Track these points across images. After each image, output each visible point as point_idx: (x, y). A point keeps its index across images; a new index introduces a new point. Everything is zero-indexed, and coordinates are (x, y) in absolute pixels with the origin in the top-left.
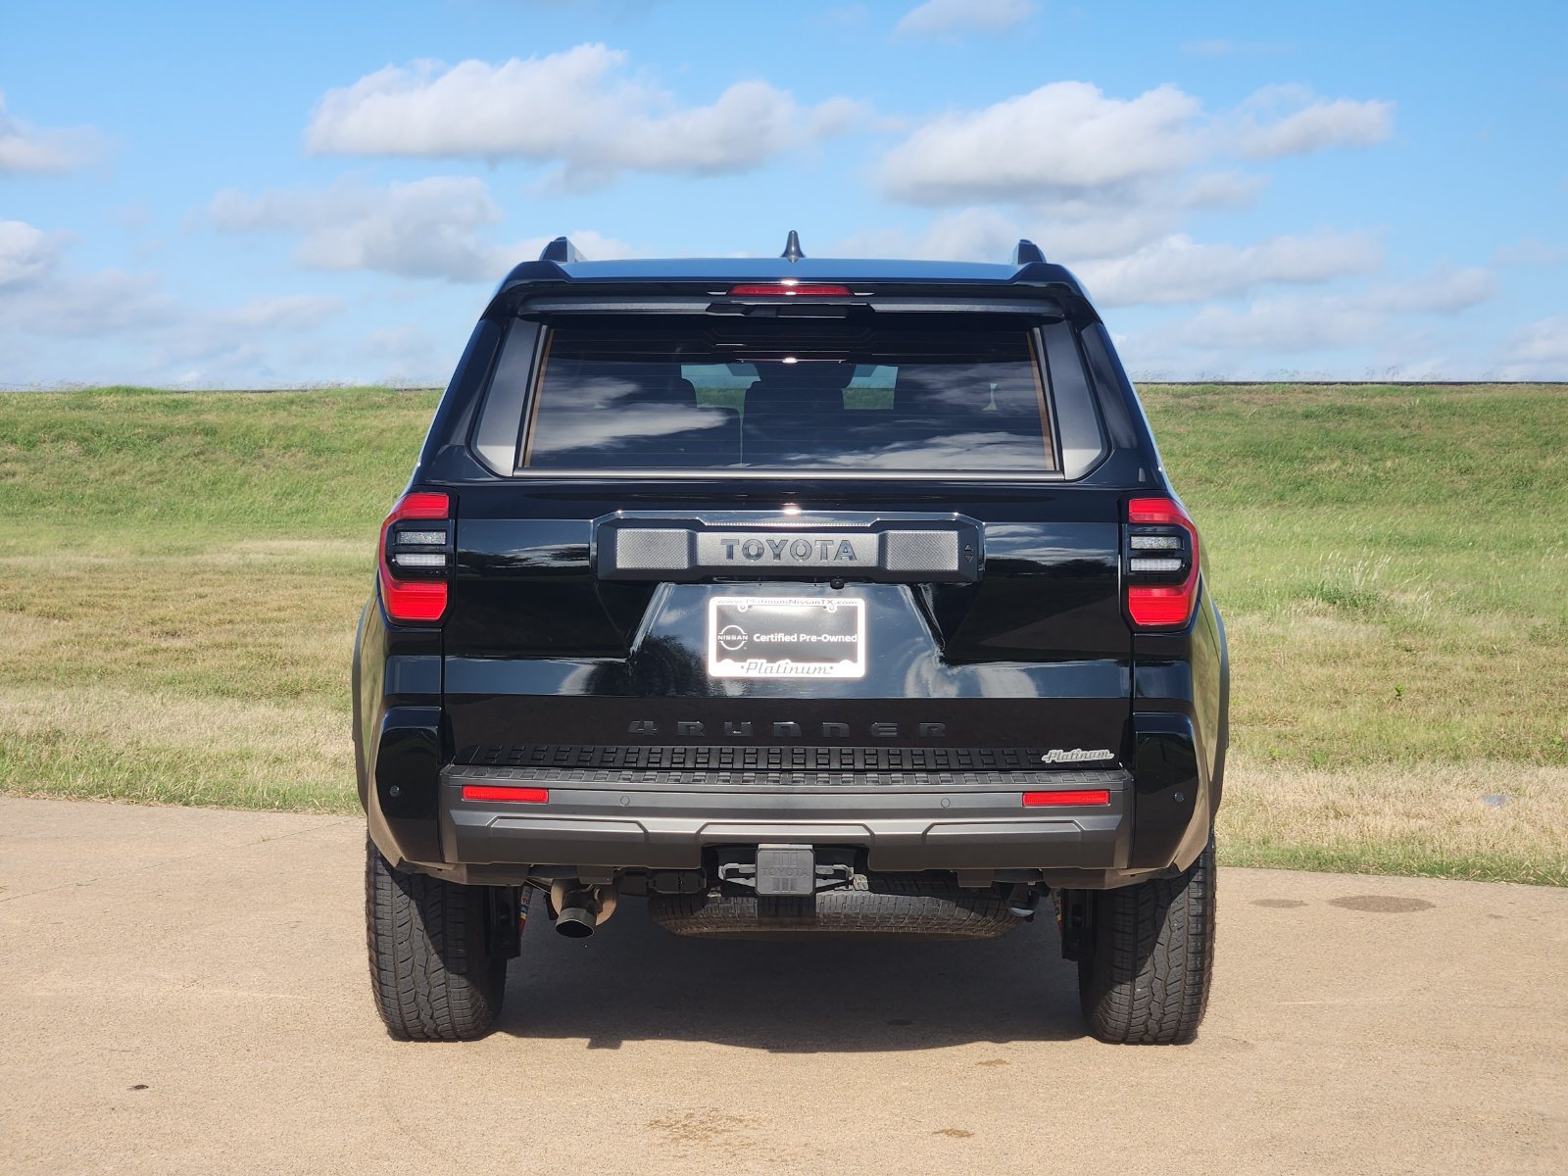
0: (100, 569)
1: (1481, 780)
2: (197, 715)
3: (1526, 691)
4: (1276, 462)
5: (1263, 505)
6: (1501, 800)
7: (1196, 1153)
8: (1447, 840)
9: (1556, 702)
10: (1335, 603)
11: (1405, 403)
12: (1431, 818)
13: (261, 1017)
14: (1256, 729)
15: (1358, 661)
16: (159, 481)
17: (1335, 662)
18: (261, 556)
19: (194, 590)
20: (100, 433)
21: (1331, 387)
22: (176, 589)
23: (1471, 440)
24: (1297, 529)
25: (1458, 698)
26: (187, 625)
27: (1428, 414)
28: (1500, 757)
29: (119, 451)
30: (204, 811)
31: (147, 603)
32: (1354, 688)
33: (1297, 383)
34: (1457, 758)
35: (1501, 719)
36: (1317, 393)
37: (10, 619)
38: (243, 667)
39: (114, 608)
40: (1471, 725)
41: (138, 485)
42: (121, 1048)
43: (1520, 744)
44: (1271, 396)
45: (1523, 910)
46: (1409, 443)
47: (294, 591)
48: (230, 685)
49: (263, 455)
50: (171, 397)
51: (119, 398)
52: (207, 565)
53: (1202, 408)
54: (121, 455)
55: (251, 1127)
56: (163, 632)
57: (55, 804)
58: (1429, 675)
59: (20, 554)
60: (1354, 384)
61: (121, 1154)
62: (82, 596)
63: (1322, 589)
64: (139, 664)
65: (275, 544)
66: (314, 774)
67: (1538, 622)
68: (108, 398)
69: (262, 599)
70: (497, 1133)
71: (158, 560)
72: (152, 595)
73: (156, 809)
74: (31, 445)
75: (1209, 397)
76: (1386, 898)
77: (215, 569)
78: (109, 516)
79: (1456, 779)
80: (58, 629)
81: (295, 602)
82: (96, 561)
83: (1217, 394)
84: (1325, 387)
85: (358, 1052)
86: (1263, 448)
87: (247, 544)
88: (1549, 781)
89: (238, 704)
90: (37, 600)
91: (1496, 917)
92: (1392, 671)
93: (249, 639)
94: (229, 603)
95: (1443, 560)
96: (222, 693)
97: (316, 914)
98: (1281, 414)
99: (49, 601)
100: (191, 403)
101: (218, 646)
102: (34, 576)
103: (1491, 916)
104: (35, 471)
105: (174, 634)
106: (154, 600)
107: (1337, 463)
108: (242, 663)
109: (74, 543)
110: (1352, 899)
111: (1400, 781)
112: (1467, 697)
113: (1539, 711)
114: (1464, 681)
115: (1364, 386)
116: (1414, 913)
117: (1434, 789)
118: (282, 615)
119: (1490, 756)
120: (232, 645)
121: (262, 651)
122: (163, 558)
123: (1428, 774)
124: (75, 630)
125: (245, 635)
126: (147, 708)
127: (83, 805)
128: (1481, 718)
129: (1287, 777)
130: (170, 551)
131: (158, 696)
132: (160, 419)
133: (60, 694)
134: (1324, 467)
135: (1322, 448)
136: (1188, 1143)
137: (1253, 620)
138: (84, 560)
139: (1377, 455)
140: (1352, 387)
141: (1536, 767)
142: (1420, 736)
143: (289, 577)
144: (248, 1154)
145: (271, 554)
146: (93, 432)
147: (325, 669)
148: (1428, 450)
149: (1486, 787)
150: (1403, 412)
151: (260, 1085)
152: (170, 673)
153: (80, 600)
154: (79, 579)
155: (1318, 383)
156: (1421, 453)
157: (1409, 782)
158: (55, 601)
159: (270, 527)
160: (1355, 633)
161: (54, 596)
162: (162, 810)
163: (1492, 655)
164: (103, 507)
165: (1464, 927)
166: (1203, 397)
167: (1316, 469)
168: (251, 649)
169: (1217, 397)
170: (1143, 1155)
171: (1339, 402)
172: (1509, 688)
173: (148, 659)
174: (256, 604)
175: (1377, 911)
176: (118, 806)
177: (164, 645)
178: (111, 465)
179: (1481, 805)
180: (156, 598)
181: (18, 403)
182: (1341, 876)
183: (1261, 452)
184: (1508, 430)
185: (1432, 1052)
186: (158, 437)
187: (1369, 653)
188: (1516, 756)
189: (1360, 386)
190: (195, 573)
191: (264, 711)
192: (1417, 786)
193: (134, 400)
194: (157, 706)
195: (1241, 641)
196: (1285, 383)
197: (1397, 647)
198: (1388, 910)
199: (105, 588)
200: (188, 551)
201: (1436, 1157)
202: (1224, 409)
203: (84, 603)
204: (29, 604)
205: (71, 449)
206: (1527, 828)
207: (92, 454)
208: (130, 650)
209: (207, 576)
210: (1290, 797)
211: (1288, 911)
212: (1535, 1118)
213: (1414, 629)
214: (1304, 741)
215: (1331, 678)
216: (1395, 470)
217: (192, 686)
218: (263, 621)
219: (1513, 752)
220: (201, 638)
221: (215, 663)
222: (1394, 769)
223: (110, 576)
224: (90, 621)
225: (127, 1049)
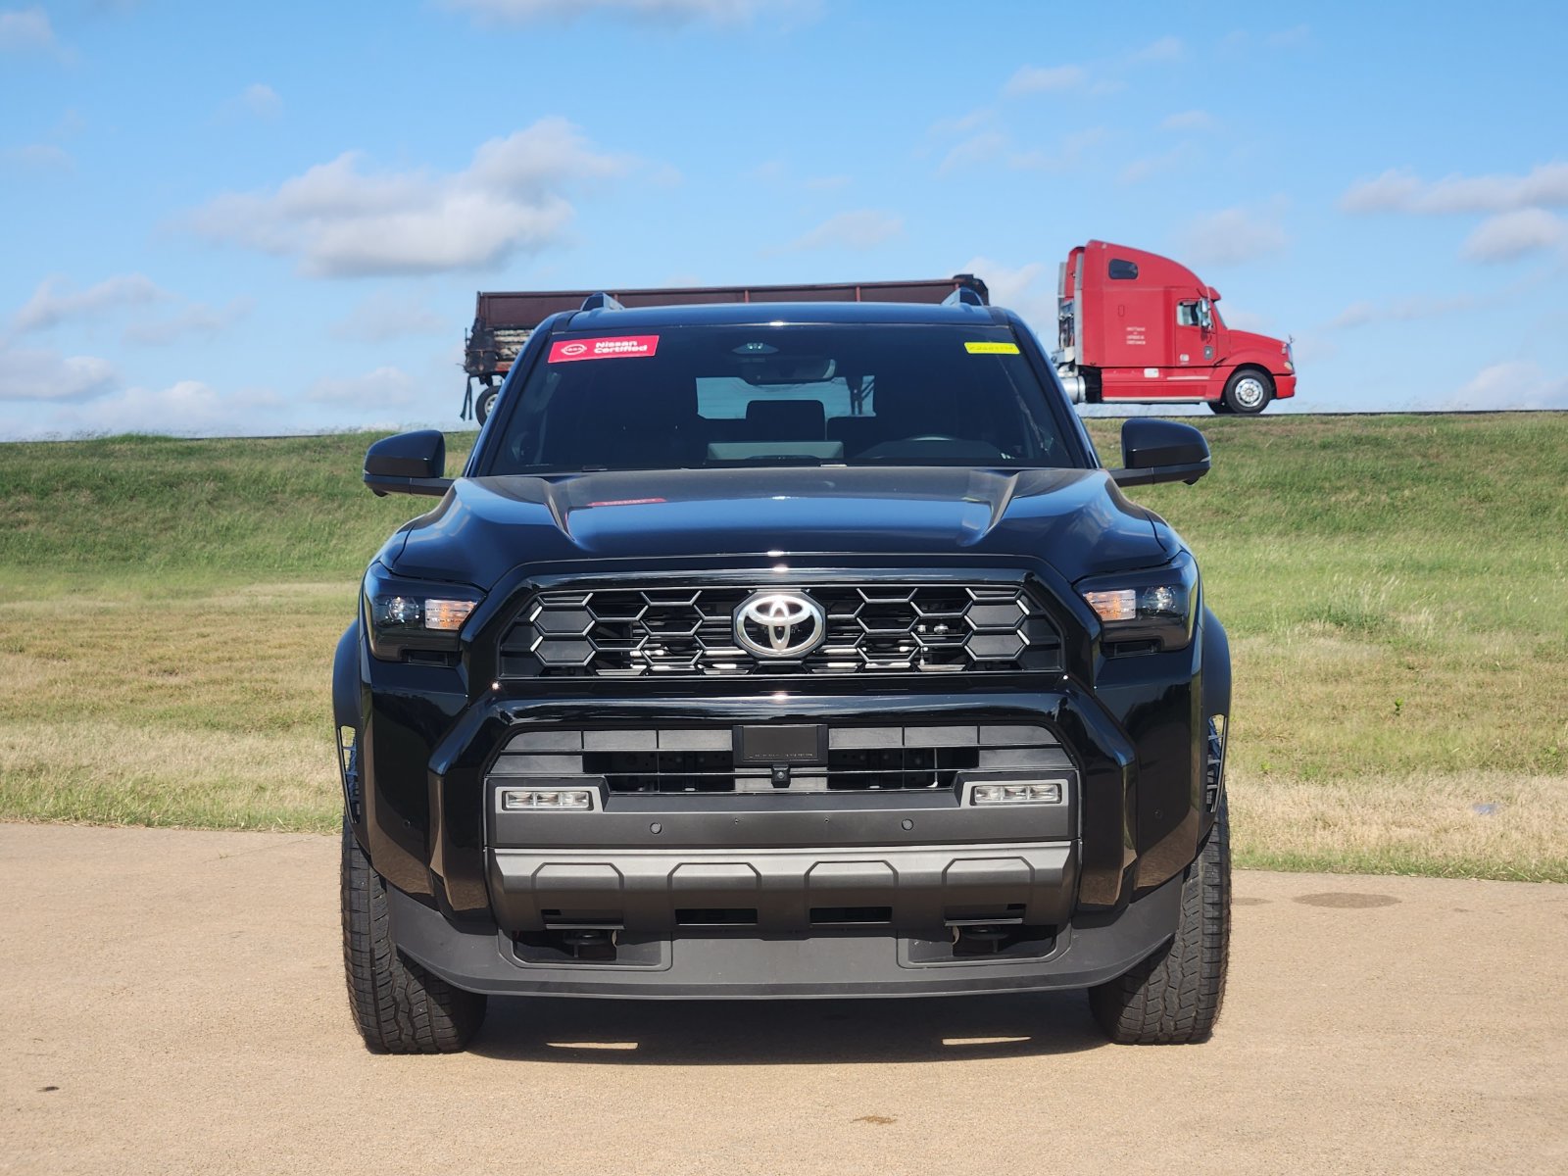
0: (104, 612)
1: (1473, 790)
2: (184, 747)
3: (1526, 704)
4: (1293, 493)
5: (1280, 534)
6: (1492, 808)
7: (1121, 1135)
8: (1434, 846)
9: (1555, 715)
10: (1342, 625)
11: (1423, 432)
12: (1421, 827)
13: (186, 1022)
14: (1250, 745)
15: (1359, 679)
16: (172, 528)
17: (1336, 680)
18: (270, 597)
19: (198, 630)
20: (113, 481)
21: (1348, 417)
22: (178, 630)
23: (1490, 467)
24: (1312, 557)
25: (1456, 712)
26: (186, 663)
27: (1446, 443)
28: (1494, 767)
29: (132, 498)
30: (167, 831)
31: (148, 643)
32: (1352, 704)
33: (1314, 414)
34: (1452, 769)
35: (1498, 732)
36: (1335, 423)
37: (7, 660)
38: (236, 702)
39: (114, 648)
40: (1468, 737)
41: (151, 532)
42: (38, 1052)
43: (1514, 755)
44: (1289, 428)
45: (1491, 904)
46: (1427, 471)
47: (297, 630)
48: (223, 719)
49: (277, 500)
50: (185, 444)
51: (133, 446)
52: (213, 607)
53: (1219, 440)
54: (134, 503)
55: (157, 1124)
56: (160, 669)
57: (16, 828)
58: (1430, 691)
59: (29, 599)
60: (1372, 414)
61: (20, 1152)
62: (83, 637)
63: (1329, 611)
64: (132, 701)
65: (285, 587)
66: (295, 799)
67: (1543, 639)
68: (122, 446)
69: (263, 638)
70: (408, 1127)
71: (164, 603)
72: (154, 635)
73: (118, 830)
74: (44, 494)
75: (1226, 429)
76: (1352, 895)
77: (220, 611)
78: (123, 563)
79: (1448, 789)
80: (58, 669)
81: (296, 640)
82: (102, 605)
83: (1235, 426)
84: (1343, 417)
85: (279, 1052)
86: (1280, 479)
87: (257, 588)
88: (1541, 790)
89: (226, 736)
90: (38, 642)
91: (1461, 911)
92: (1393, 688)
93: (246, 675)
94: (230, 641)
95: (1456, 585)
96: (214, 726)
97: (261, 925)
98: (1299, 445)
99: (49, 643)
100: (207, 450)
101: (213, 682)
102: (37, 619)
103: (1456, 910)
104: (47, 520)
105: (172, 672)
106: (155, 640)
107: (1355, 493)
108: (235, 698)
109: (82, 588)
110: (1316, 896)
111: (1391, 791)
112: (1465, 711)
113: (1537, 723)
114: (1464, 695)
115: (1382, 415)
116: (1380, 909)
117: (1425, 799)
118: (282, 652)
119: (1484, 766)
120: (228, 681)
121: (257, 686)
122: (169, 601)
123: (1420, 784)
124: (72, 670)
125: (241, 672)
126: (134, 741)
127: (44, 828)
128: (1478, 732)
129: (1277, 789)
130: (177, 594)
131: (147, 730)
132: (173, 466)
133: (50, 729)
134: (1341, 497)
135: (1339, 478)
136: (1113, 1126)
137: (1257, 642)
138: (90, 604)
139: (1395, 484)
140: (1370, 417)
141: (1529, 777)
142: (1415, 748)
143: (293, 616)
144: (149, 1150)
145: (280, 596)
146: (106, 479)
147: (319, 702)
148: (1446, 479)
149: (1478, 796)
150: (1421, 441)
151: (173, 1085)
152: (161, 708)
153: (80, 641)
154: (83, 622)
155: (1336, 414)
156: (1439, 482)
157: (1402, 793)
158: (55, 642)
159: (283, 571)
160: (1359, 653)
161: (56, 638)
162: (124, 831)
163: (1495, 671)
164: (115, 553)
165: (1427, 920)
166: (1221, 429)
167: (1333, 499)
168: (247, 684)
169: (1234, 429)
170: (1066, 1138)
171: (1357, 432)
172: (1509, 701)
173: (141, 695)
174: (257, 642)
175: (1341, 907)
176: (80, 828)
177: (159, 682)
178: (123, 513)
179: (1471, 813)
180: (158, 639)
181: (31, 452)
182: (1310, 875)
183: (1279, 483)
184: (1528, 457)
185: (1377, 1037)
186: (172, 483)
187: (1370, 671)
188: (1511, 766)
189: (1378, 417)
190: (200, 615)
191: (252, 742)
192: (1409, 796)
193: (146, 448)
194: (146, 738)
195: (1243, 662)
196: (1302, 414)
197: (1399, 664)
198: (1354, 906)
199: (108, 630)
200: (196, 594)
201: (1367, 1135)
202: (1241, 440)
203: (85, 644)
204: (28, 646)
205: (84, 497)
206: (1516, 835)
207: (105, 502)
208: (125, 688)
209: (213, 616)
210: (1279, 809)
211: (1251, 908)
212: (1473, 1097)
213: (1416, 647)
214: (1298, 755)
215: (1329, 695)
216: (1413, 499)
217: (184, 720)
218: (263, 658)
219: (1507, 762)
220: (199, 676)
221: (209, 698)
222: (1386, 780)
223: (114, 618)
224: (88, 661)
225: (44, 1052)
